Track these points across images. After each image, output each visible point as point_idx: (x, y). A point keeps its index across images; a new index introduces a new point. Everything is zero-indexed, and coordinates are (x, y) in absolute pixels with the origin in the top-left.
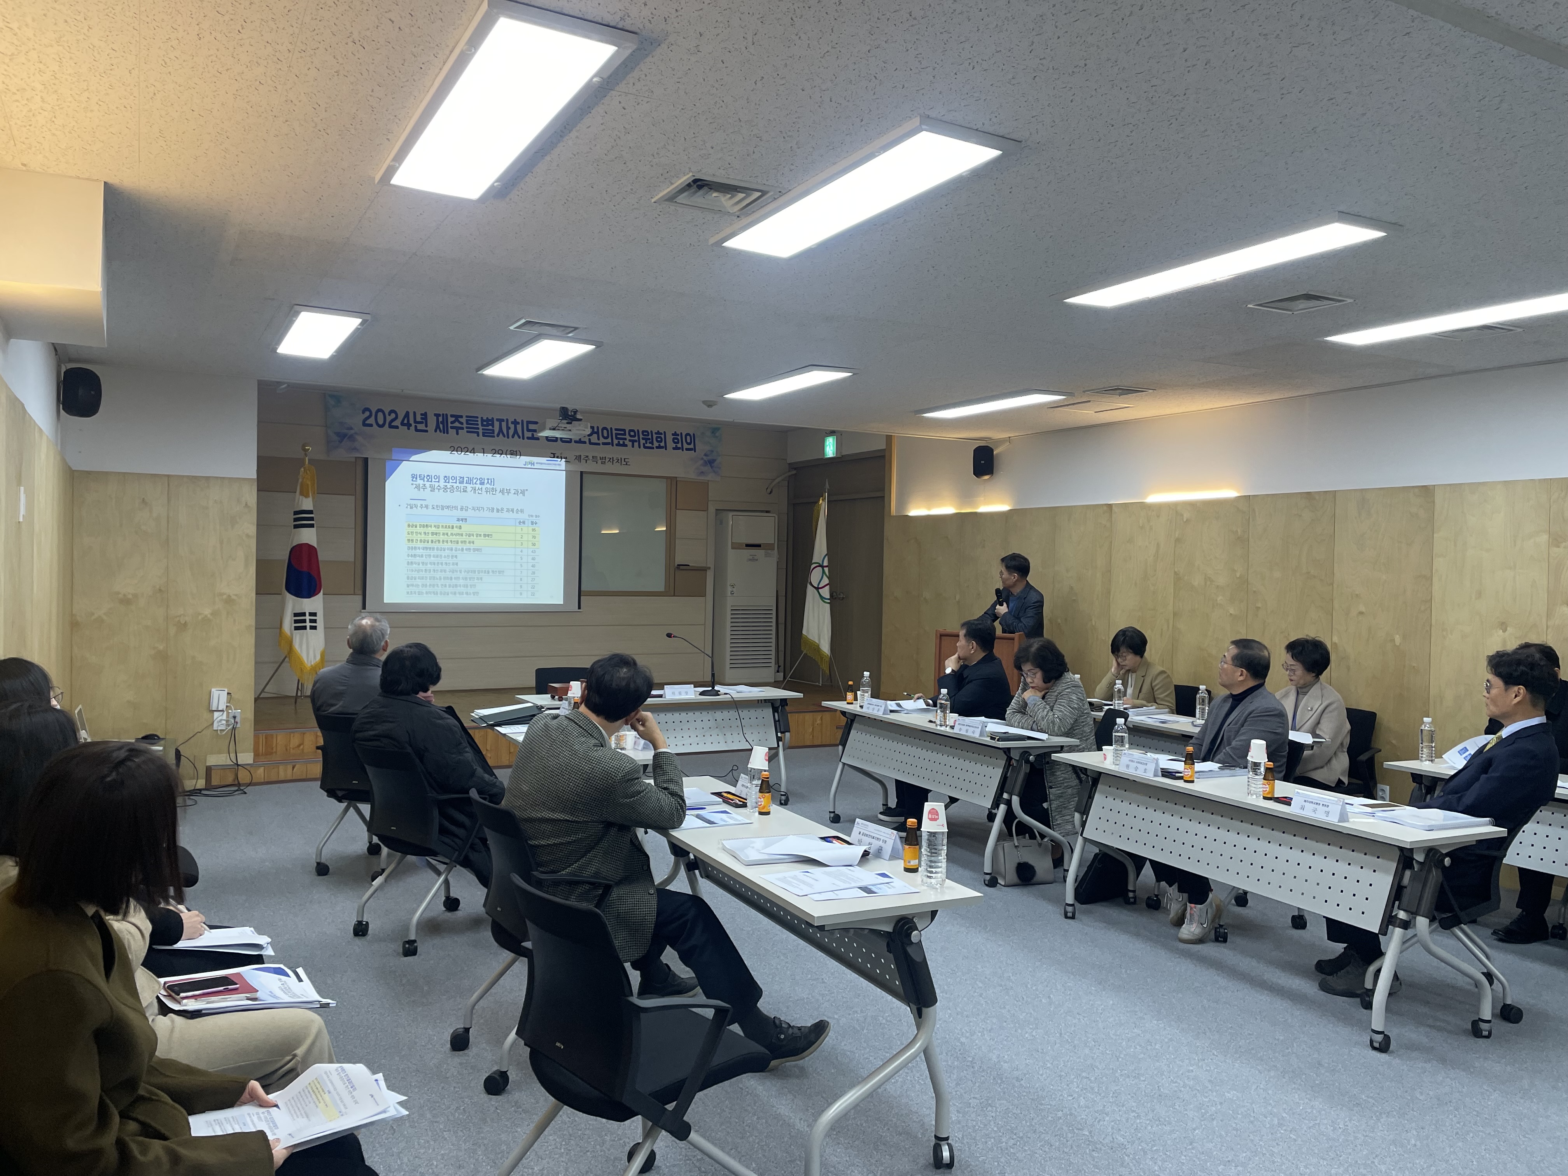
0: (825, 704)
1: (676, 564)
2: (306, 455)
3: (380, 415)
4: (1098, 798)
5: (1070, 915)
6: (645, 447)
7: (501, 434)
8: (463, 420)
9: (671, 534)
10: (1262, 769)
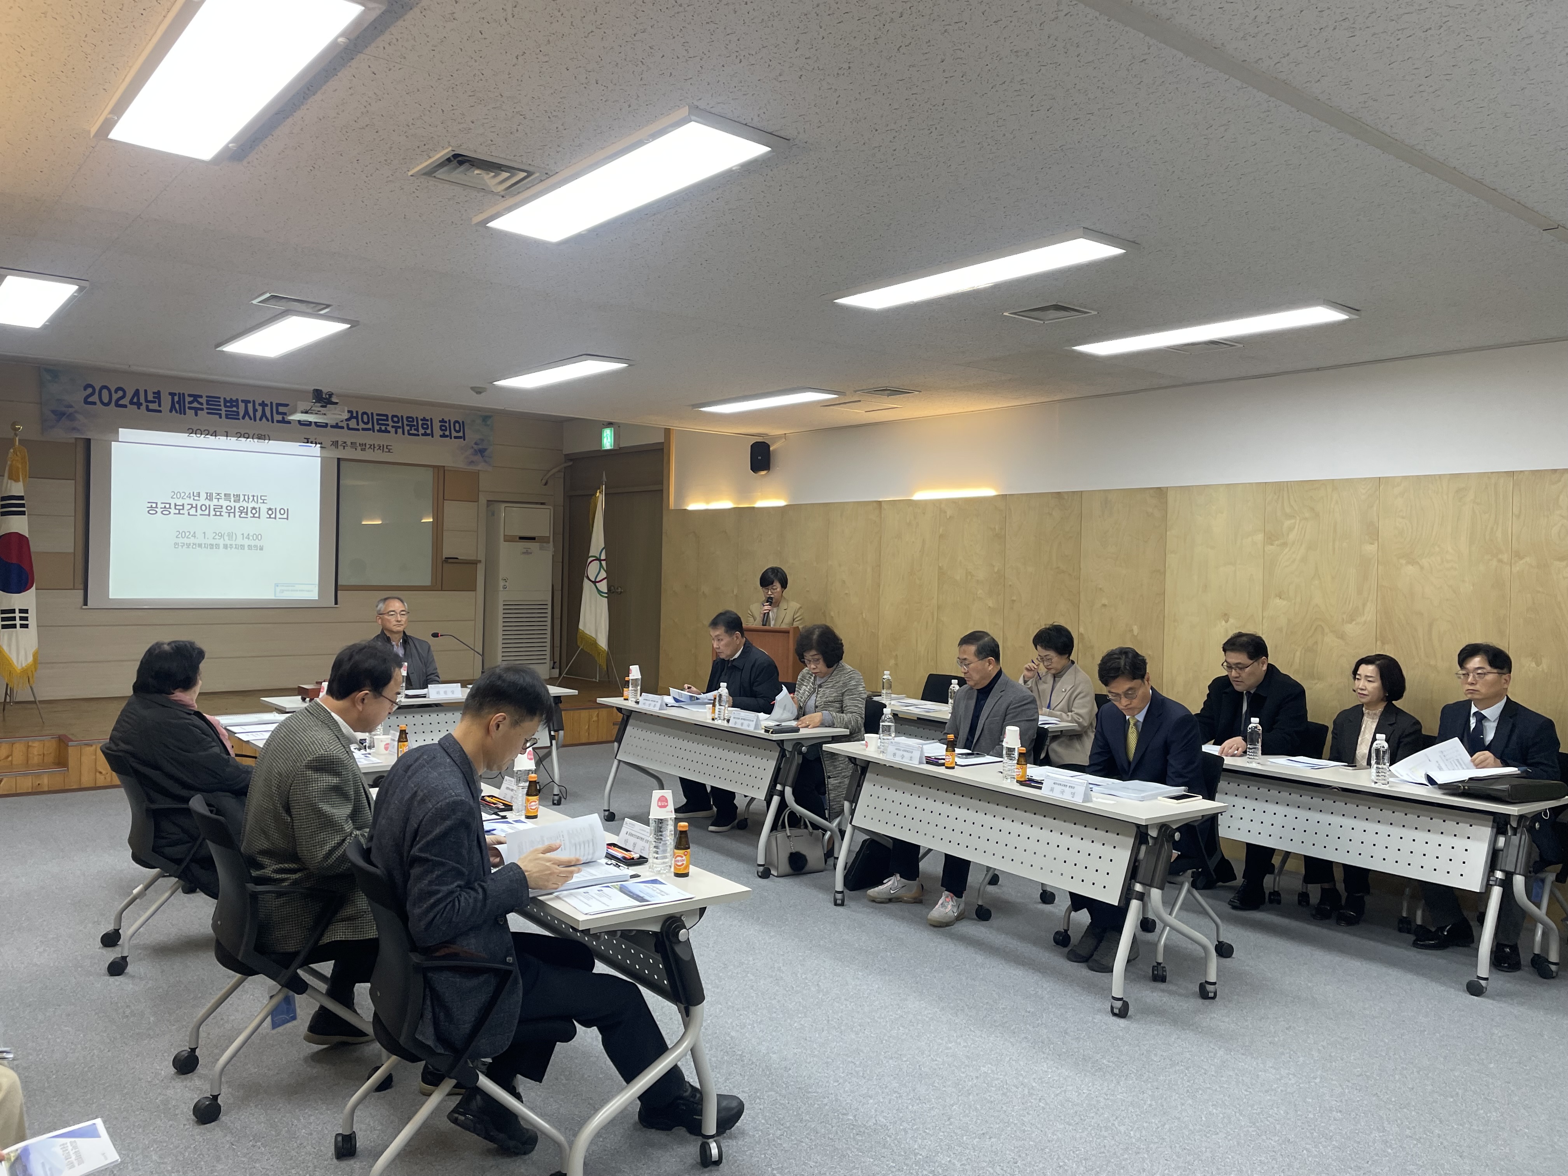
0: (600, 700)
1: (444, 557)
2: (16, 435)
3: (105, 393)
4: (867, 787)
5: (839, 902)
6: (410, 434)
7: (247, 417)
8: (203, 400)
9: (438, 527)
10: (1016, 754)
